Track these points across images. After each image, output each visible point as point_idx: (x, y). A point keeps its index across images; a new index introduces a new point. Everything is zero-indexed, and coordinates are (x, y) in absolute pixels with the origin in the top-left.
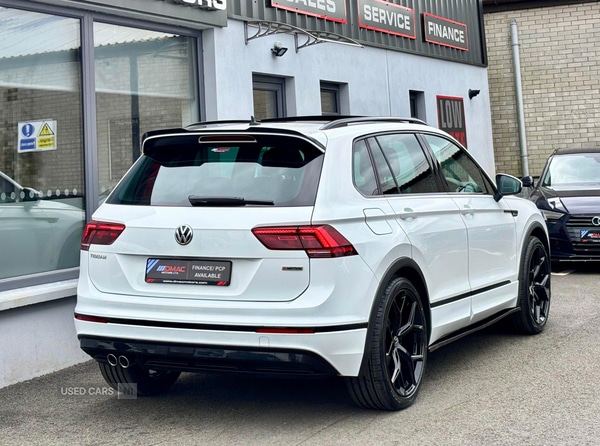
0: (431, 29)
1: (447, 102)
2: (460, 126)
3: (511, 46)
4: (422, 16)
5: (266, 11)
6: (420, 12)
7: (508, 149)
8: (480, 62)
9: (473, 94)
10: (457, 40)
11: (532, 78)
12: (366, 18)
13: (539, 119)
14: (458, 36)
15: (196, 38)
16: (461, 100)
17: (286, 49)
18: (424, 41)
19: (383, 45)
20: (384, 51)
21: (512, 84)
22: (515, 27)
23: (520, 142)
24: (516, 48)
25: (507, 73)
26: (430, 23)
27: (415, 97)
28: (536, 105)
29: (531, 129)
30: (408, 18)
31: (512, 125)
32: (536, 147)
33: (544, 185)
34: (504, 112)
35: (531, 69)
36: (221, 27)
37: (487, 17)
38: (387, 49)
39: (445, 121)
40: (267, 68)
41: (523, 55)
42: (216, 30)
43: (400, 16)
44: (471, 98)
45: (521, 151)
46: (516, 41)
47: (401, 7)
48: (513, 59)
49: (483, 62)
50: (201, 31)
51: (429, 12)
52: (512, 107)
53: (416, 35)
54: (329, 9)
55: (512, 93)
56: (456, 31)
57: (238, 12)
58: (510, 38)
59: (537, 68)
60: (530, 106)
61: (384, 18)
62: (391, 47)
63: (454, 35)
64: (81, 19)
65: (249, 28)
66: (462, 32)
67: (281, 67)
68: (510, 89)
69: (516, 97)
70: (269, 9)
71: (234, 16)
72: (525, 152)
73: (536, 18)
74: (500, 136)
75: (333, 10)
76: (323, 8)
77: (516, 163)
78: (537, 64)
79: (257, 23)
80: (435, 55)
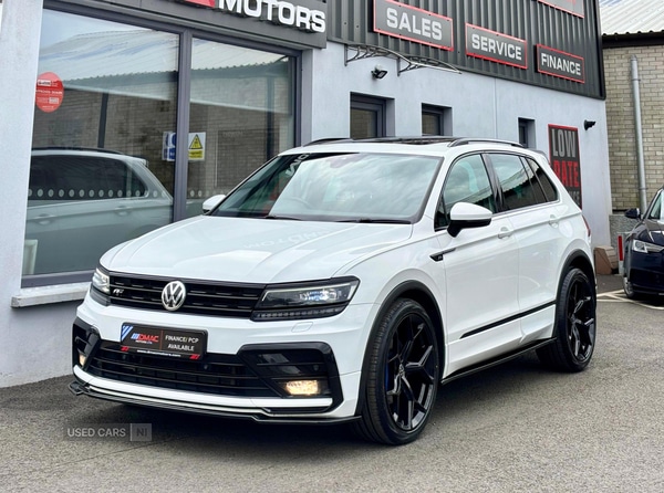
0: (544, 60)
1: (560, 132)
2: (574, 156)
3: (631, 81)
4: (535, 48)
5: (368, 36)
6: (534, 43)
7: (626, 181)
8: (598, 94)
9: (588, 125)
10: (573, 72)
11: (652, 112)
12: (474, 46)
13: (658, 153)
14: (573, 68)
15: (296, 58)
16: (576, 131)
17: (386, 72)
18: (536, 71)
19: (492, 73)
20: (492, 80)
21: (632, 118)
22: (635, 63)
23: (638, 174)
24: (636, 83)
25: (627, 108)
26: (544, 55)
27: (525, 125)
28: (656, 140)
29: (650, 163)
30: (518, 48)
31: (631, 158)
32: (654, 181)
33: (650, 218)
34: (623, 145)
35: (651, 103)
36: (320, 48)
37: (606, 52)
38: (495, 77)
39: (557, 149)
40: (367, 88)
41: (643, 91)
42: (315, 52)
43: (510, 46)
44: (586, 129)
45: (639, 184)
46: (636, 76)
47: (512, 38)
48: (632, 93)
49: (602, 95)
50: (301, 52)
51: (543, 44)
52: (631, 140)
53: (528, 65)
54: (435, 37)
55: (632, 126)
56: (572, 63)
57: (339, 35)
58: (630, 73)
59: (657, 103)
60: (650, 140)
61: (493, 48)
62: (499, 75)
63: (571, 67)
64: (180, 34)
65: (349, 51)
66: (578, 65)
67: (382, 89)
68: (630, 122)
69: (635, 130)
70: (371, 34)
71: (334, 39)
72: (644, 185)
73: (656, 55)
74: (619, 167)
75: (439, 38)
76: (428, 35)
77: (634, 195)
78: (657, 99)
79: (357, 46)
80: (548, 85)
